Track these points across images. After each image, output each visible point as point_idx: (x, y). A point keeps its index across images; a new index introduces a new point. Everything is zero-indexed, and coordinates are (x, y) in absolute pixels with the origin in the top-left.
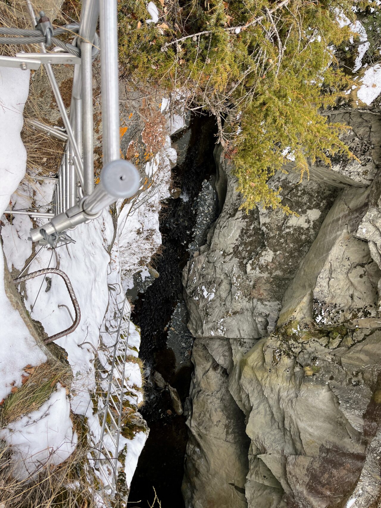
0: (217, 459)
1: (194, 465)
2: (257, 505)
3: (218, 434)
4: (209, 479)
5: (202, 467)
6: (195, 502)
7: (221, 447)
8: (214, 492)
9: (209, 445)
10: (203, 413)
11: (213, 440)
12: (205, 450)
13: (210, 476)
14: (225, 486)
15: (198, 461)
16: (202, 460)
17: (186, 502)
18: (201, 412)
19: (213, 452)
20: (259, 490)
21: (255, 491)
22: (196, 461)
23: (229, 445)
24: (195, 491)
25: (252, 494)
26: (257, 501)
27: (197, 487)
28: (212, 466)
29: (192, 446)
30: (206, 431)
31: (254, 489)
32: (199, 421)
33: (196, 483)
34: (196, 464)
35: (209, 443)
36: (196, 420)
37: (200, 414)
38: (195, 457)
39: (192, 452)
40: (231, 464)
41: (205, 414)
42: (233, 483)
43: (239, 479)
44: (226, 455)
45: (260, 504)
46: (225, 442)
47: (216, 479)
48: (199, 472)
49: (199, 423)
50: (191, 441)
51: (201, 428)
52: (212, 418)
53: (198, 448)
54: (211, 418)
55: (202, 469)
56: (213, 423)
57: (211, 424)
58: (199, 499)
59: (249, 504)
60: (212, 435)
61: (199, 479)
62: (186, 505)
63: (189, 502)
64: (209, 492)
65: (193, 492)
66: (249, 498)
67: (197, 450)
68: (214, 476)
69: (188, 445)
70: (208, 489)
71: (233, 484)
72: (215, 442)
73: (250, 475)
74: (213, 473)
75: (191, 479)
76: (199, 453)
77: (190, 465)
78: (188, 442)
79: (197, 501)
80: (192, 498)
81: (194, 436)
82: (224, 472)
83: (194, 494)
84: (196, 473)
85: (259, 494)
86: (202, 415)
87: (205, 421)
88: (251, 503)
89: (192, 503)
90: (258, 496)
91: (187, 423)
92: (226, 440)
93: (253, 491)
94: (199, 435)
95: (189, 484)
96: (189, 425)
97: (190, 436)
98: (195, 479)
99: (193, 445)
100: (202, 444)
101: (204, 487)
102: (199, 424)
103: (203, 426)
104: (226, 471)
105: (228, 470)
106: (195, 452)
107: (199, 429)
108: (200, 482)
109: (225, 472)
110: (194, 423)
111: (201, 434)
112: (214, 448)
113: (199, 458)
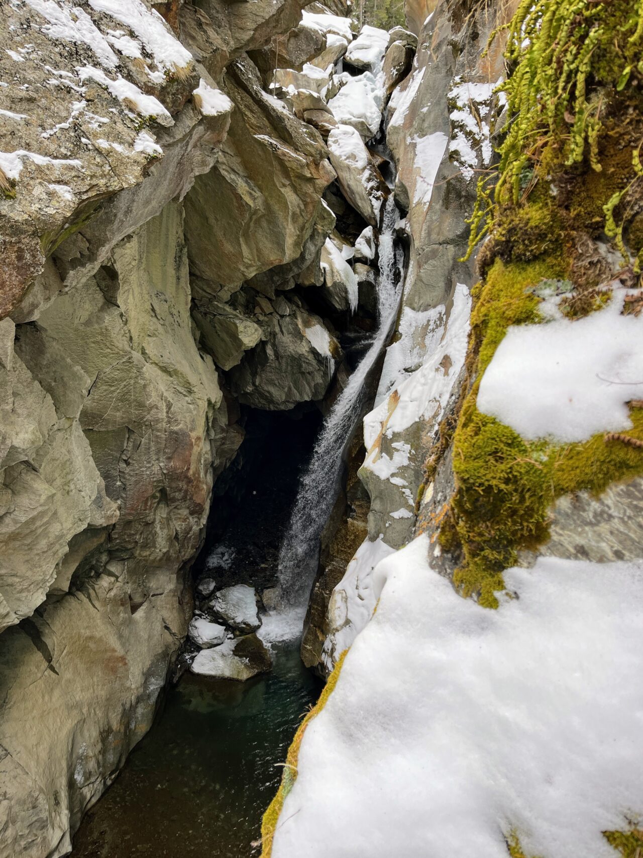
0: (50, 731)
1: (103, 752)
2: (34, 566)
3: (15, 777)
4: (90, 705)
5: (90, 737)
6: (137, 689)
7: (25, 747)
8: (95, 679)
9: (50, 769)
10: (17, 848)
11: (34, 770)
12: (64, 764)
13: (85, 710)
14: (67, 675)
15: (91, 754)
16: (81, 751)
17: (153, 699)
18: (21, 853)
19: (51, 749)
20: (12, 585)
21: (21, 591)
22: (95, 755)
23: (8, 740)
24: (128, 706)
25: (29, 591)
26: (29, 573)
27: (120, 709)
28: (69, 724)
29: (87, 792)
30: (36, 799)
31: (18, 595)
32: (39, 833)
33: (119, 717)
34: (97, 752)
35: (47, 770)
36: (44, 839)
37: (25, 849)
38: (92, 765)
39: (92, 780)
40: (29, 705)
41: (15, 840)
42: (49, 670)
43: (34, 669)
44: (28, 726)
45: (27, 561)
46: (10, 750)
47: (77, 698)
48: (101, 733)
49: (43, 828)
50: (81, 803)
51: (44, 815)
52: (5, 818)
53: (75, 780)
54: (7, 822)
55: (92, 733)
56: (10, 808)
57: (16, 809)
58: (129, 689)
59: (49, 584)
60: (30, 783)
61: (108, 723)
62: (156, 694)
63: (149, 696)
64: (104, 685)
65: (133, 708)
66: (41, 591)
67: (79, 778)
68: (78, 706)
69: (94, 800)
70: (102, 693)
71: (52, 668)
72: (33, 764)
73: (7, 620)
74: (75, 712)
75: (122, 730)
76: (79, 767)
77: (111, 758)
78: (89, 806)
79: (133, 686)
80: (139, 700)
81: (71, 809)
82: (54, 700)
83: (134, 703)
84: (108, 736)
85: (17, 580)
86: (23, 843)
87: (26, 823)
88: (44, 581)
89: (144, 691)
90: (20, 577)
91: (67, 848)
92: (6, 755)
93: (24, 594)
94: (57, 803)
95: (132, 726)
96: (67, 839)
97: (79, 815)
98: (115, 726)
99: (81, 794)
100: (63, 782)
101: (107, 700)
102: (43, 825)
103: (37, 814)
104: (47, 698)
105: (43, 697)
106: (88, 776)
107: (50, 814)
108: (110, 714)
109: (51, 698)
110: (54, 836)
111: (53, 802)
112: (44, 755)
113: (84, 758)
